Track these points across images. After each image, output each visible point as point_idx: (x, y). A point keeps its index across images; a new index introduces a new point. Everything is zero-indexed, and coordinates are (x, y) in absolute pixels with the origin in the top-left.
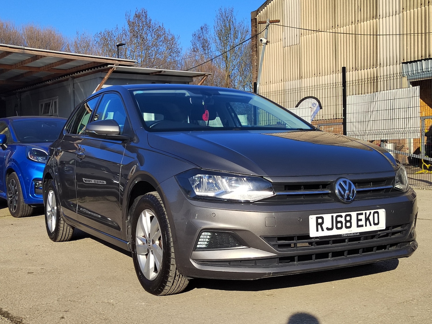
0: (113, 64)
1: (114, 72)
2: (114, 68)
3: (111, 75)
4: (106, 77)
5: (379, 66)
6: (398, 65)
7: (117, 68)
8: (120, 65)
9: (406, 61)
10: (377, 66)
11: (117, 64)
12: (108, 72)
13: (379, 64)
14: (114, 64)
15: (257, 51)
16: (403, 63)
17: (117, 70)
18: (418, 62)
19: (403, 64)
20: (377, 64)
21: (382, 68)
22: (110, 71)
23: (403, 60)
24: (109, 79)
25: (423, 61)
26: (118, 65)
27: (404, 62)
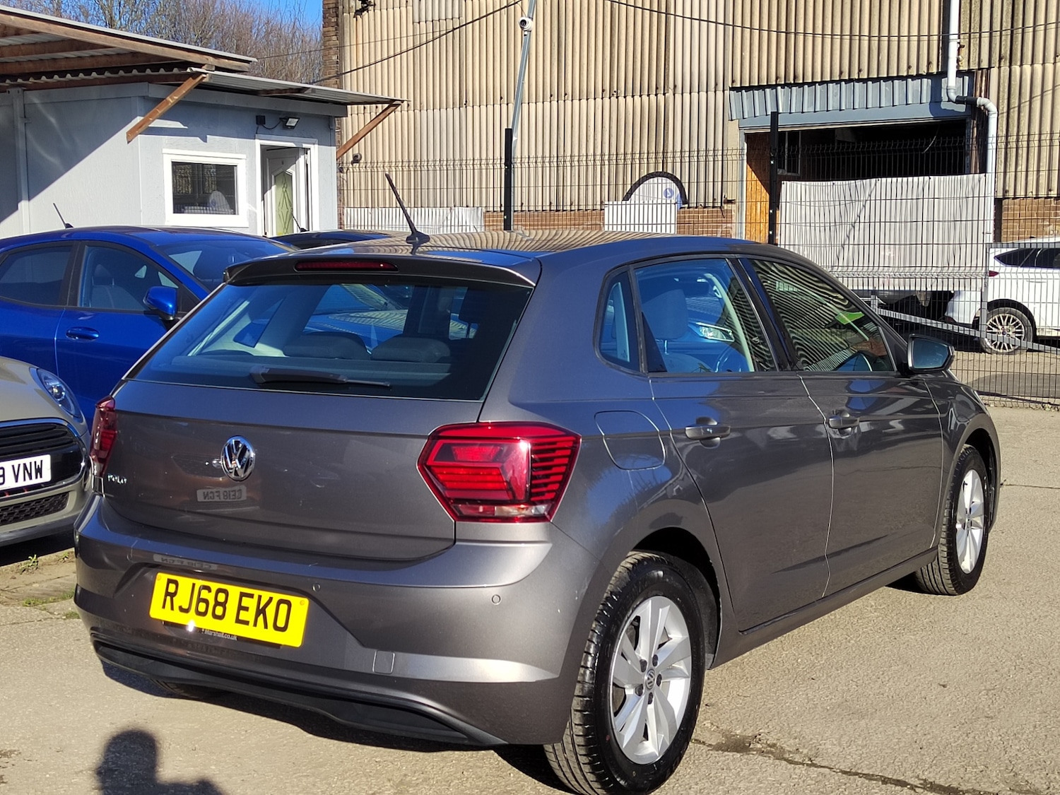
0: (200, 66)
1: (201, 86)
2: (204, 75)
3: (189, 92)
4: (172, 99)
5: (671, 92)
6: (720, 94)
7: (212, 76)
8: (218, 69)
9: (739, 86)
10: (668, 90)
11: (212, 65)
12: (179, 85)
13: (671, 85)
14: (204, 65)
15: (337, 25)
16: (732, 89)
17: (212, 81)
18: (768, 90)
19: (732, 92)
20: (668, 87)
21: (678, 97)
22: (189, 84)
23: (733, 82)
24: (180, 103)
25: (779, 88)
26: (214, 69)
27: (734, 86)
